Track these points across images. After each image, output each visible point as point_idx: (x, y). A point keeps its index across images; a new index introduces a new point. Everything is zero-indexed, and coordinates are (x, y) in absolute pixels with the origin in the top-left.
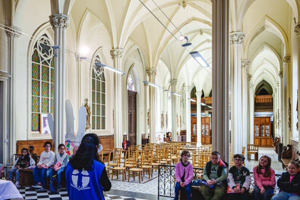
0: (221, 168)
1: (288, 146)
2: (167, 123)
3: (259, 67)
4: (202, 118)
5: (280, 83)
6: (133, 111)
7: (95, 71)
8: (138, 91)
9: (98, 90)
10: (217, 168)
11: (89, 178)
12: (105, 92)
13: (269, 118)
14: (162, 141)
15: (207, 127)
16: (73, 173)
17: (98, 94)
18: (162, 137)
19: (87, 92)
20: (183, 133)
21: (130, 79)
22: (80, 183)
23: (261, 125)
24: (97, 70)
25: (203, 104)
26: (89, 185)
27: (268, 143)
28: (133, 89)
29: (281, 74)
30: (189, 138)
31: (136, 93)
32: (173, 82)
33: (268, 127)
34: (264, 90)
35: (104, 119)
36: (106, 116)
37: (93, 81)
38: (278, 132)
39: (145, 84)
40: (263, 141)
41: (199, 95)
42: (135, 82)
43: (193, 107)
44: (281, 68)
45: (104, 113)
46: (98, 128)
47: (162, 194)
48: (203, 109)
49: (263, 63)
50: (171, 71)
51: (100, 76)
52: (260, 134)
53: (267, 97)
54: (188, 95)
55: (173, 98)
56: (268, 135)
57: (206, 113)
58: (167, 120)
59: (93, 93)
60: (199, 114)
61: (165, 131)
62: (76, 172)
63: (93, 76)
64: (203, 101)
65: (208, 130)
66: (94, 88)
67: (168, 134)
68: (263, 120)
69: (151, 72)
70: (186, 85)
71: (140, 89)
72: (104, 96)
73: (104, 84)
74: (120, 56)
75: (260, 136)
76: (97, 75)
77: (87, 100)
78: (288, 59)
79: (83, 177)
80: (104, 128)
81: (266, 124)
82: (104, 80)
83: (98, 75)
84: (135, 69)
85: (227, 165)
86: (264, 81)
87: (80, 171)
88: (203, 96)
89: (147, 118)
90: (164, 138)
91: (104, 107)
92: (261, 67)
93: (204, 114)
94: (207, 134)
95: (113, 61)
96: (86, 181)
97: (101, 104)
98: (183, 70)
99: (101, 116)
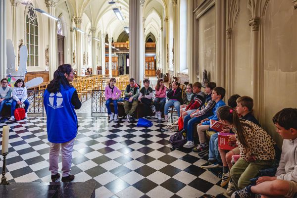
0: (136, 89)
1: (167, 74)
2: (87, 61)
3: (148, 24)
4: (112, 57)
5: (161, 34)
6: (61, 52)
7: (29, 16)
8: (65, 36)
9: (32, 32)
10: (133, 89)
11: (62, 99)
12: (37, 35)
13: (154, 57)
14: (84, 74)
15: (116, 64)
16: (50, 96)
17: (32, 36)
18: (84, 72)
19: (21, 34)
20: (99, 68)
21: (59, 25)
22: (55, 103)
23: (149, 62)
24: (30, 15)
25: (114, 48)
26: (62, 104)
27: (153, 74)
28: (62, 34)
29: (162, 29)
30: (104, 72)
31: (64, 37)
32: (93, 30)
33: (153, 63)
34: (150, 39)
35: (37, 57)
36: (39, 55)
37: (28, 25)
38: (159, 66)
39: (71, 30)
40: (150, 72)
41: (110, 41)
42: (63, 28)
43: (107, 49)
44: (162, 25)
45: (37, 53)
46: (32, 65)
47: (95, 111)
48: (113, 51)
49: (151, 21)
50: (91, 22)
51: (33, 21)
52: (149, 68)
53: (152, 43)
54: (103, 40)
55: (93, 42)
56: (153, 69)
57: (115, 53)
58: (87, 59)
59: (28, 35)
60: (110, 55)
61: (86, 67)
62: (52, 94)
63: (28, 21)
64: (113, 45)
65: (116, 66)
66: (28, 31)
67: (88, 69)
68: (150, 59)
69: (78, 21)
70: (102, 33)
71: (66, 33)
72: (37, 38)
73: (37, 28)
74: (54, 5)
75: (148, 69)
76: (30, 20)
77: (22, 41)
78: (167, 19)
79: (57, 98)
80: (37, 65)
81: (152, 61)
82: (37, 24)
83: (32, 20)
84: (63, 17)
85: (140, 87)
86: (150, 33)
87: (55, 93)
88: (113, 41)
89: (73, 57)
90: (86, 73)
91: (37, 48)
92: (150, 24)
93: (113, 54)
94: (116, 69)
95: (47, 9)
96: (60, 101)
97: (34, 45)
98: (100, 22)
99: (34, 55)
